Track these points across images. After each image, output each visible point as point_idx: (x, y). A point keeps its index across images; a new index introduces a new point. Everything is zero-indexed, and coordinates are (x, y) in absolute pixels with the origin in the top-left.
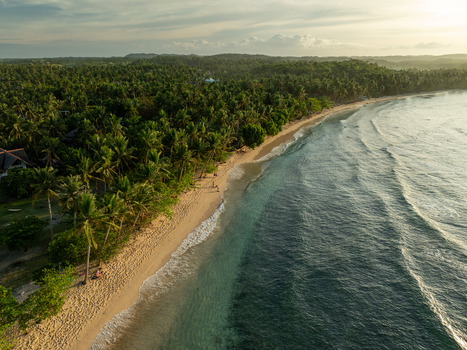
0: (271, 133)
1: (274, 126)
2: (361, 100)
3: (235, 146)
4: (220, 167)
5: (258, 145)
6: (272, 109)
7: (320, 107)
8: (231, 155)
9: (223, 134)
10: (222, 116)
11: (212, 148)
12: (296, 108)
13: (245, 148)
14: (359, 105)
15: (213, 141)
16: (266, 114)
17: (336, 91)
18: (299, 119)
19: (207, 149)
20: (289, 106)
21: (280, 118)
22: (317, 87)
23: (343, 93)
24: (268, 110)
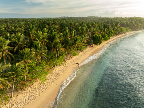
0: (105, 39)
1: (107, 36)
2: (140, 30)
3: (89, 43)
4: (81, 53)
5: (99, 44)
6: (106, 29)
7: (125, 31)
8: (86, 48)
9: (82, 38)
10: (84, 30)
11: (76, 44)
12: (116, 30)
13: (93, 45)
14: (140, 31)
15: (76, 40)
16: (104, 31)
17: (132, 25)
18: (117, 35)
19: (73, 44)
20: (113, 29)
21: (109, 33)
22: (124, 23)
23: (135, 26)
24: (104, 30)
